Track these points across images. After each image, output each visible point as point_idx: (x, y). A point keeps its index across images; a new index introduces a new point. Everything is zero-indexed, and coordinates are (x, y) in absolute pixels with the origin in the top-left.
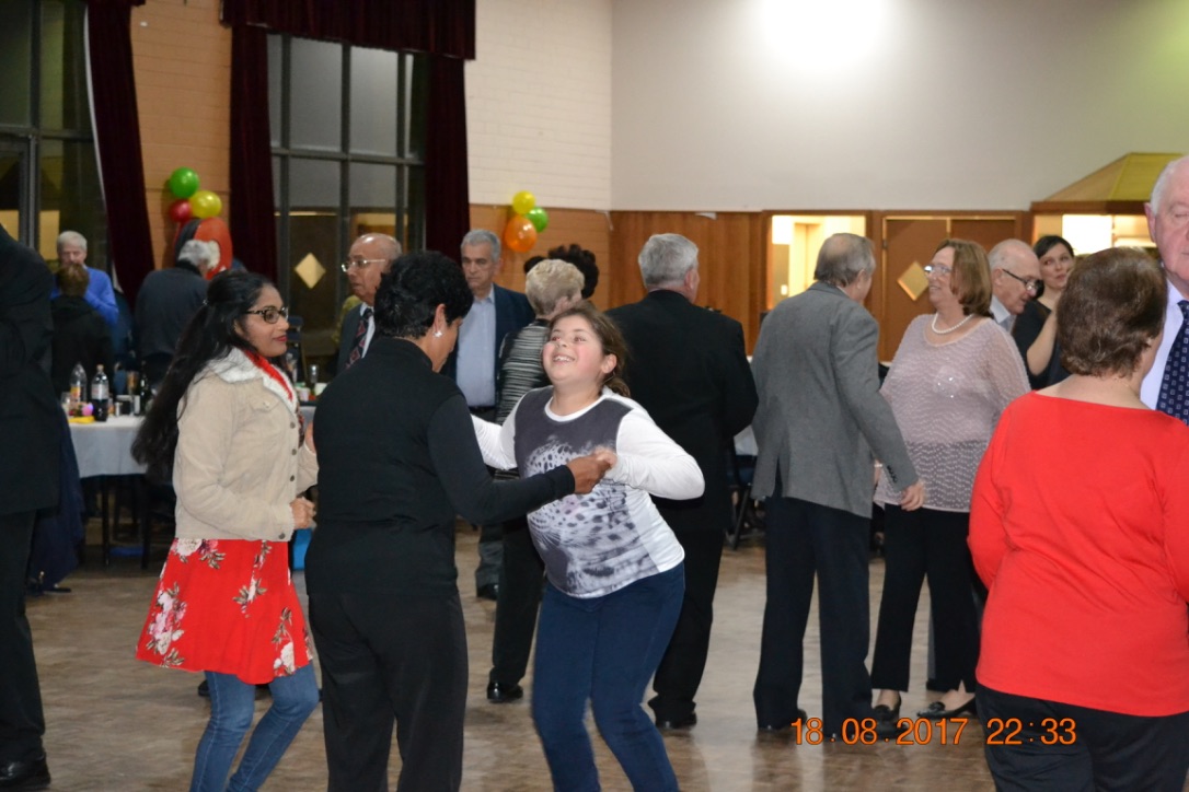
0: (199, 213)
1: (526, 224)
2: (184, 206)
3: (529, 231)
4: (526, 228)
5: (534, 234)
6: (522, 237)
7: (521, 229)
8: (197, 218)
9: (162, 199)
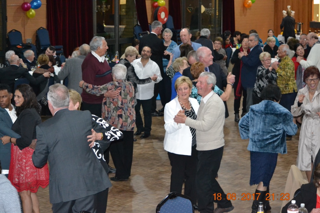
0: (160, 5)
1: (249, 1)
2: (156, 3)
3: (250, 2)
4: (249, 2)
5: (251, 4)
6: (248, 4)
7: (248, 2)
8: (159, 6)
9: (151, 2)
